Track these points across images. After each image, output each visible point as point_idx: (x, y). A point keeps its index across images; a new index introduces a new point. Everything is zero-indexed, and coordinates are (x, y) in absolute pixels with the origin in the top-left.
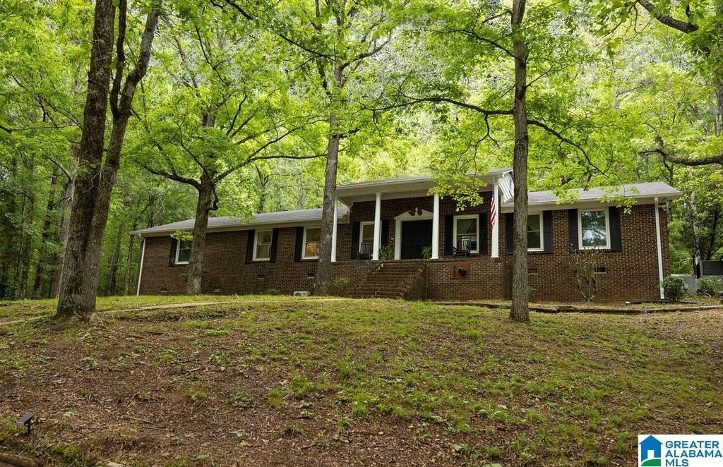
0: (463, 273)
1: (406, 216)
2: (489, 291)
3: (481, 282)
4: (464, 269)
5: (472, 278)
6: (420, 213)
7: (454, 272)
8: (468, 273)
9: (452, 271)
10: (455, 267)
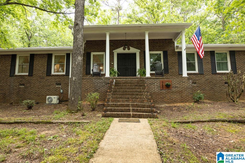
0: (168, 86)
1: (120, 50)
2: (185, 97)
3: (180, 92)
4: (169, 83)
5: (174, 89)
6: (129, 49)
7: (162, 85)
8: (171, 87)
9: (161, 84)
10: (163, 82)
